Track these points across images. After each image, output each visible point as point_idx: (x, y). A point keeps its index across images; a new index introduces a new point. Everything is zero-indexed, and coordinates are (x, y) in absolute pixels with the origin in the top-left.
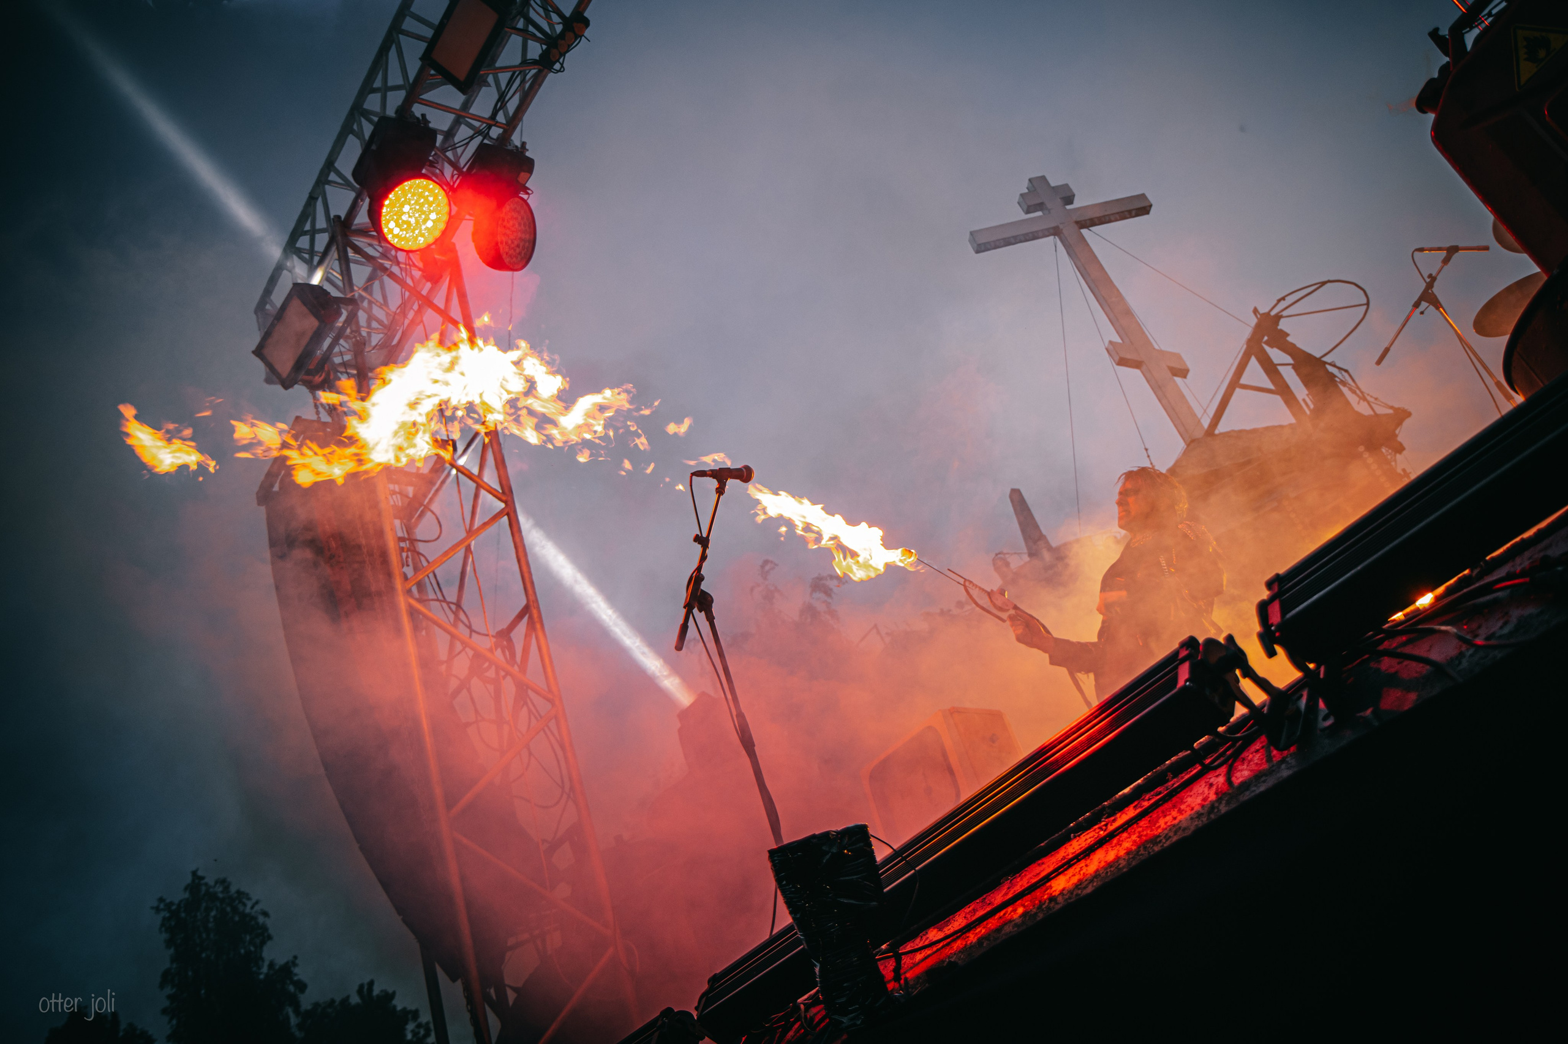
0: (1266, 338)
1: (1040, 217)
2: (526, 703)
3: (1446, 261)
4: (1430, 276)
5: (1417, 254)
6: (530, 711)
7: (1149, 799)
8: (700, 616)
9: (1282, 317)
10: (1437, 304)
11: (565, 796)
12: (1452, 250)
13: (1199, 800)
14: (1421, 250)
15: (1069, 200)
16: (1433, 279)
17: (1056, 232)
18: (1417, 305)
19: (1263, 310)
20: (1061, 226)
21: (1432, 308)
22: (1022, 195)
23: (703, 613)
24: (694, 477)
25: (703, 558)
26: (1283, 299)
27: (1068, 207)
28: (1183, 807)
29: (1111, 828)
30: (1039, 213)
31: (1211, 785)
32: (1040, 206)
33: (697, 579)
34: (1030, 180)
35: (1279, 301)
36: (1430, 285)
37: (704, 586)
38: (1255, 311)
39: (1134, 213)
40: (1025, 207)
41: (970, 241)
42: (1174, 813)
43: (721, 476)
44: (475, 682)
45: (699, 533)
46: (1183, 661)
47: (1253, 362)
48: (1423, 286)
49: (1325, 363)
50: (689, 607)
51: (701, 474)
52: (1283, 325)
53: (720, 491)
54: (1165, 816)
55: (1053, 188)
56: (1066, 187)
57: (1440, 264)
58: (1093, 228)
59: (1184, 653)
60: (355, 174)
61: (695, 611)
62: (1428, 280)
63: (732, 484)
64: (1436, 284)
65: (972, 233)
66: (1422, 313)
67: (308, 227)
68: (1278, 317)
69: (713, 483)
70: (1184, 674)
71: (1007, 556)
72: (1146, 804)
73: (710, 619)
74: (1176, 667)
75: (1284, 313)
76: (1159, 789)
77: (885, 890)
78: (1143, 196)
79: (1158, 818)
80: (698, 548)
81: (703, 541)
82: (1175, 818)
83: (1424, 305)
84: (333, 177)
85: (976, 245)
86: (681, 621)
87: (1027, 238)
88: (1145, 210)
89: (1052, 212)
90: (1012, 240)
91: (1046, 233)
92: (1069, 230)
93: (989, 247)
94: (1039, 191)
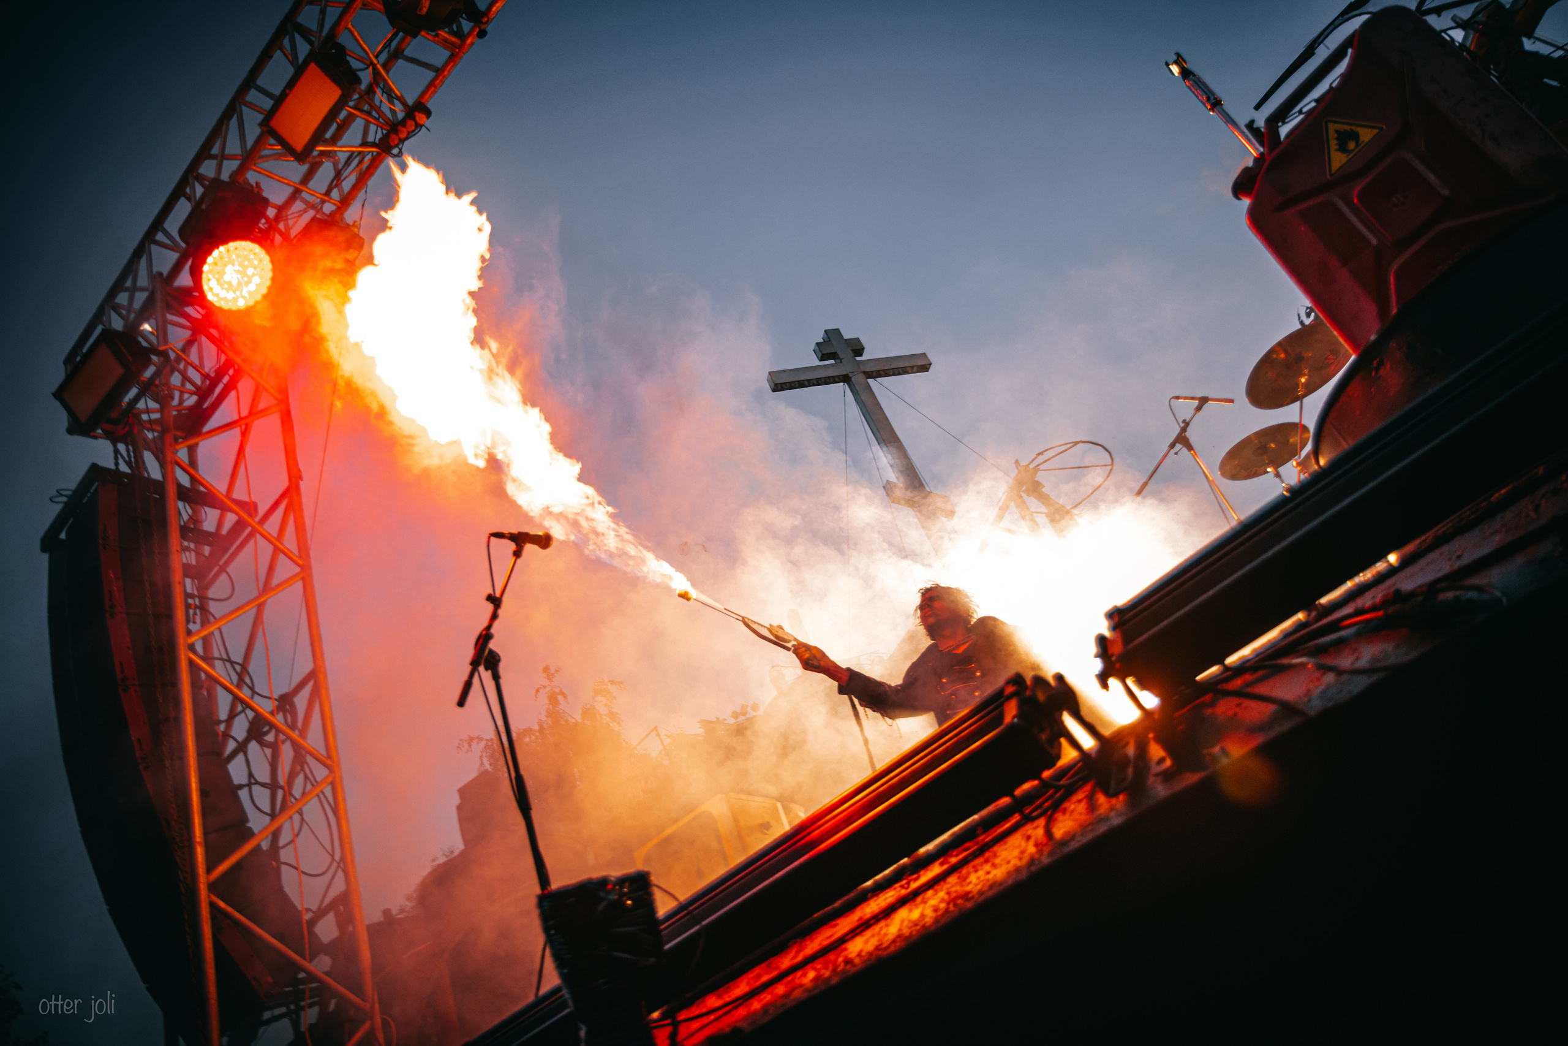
0: (1024, 487)
1: (832, 365)
2: (303, 770)
3: (1199, 409)
4: (1184, 421)
5: (1174, 401)
6: (306, 777)
7: (957, 855)
8: (486, 675)
9: (1039, 470)
10: (1190, 448)
11: (335, 865)
12: (1204, 400)
13: (1016, 853)
14: (1178, 398)
15: (859, 350)
16: (1187, 424)
17: (846, 379)
18: (1172, 446)
19: (1024, 462)
20: (851, 375)
21: (1185, 450)
22: (818, 344)
23: (490, 672)
24: (493, 539)
25: (494, 617)
27: (858, 359)
28: (997, 861)
29: (914, 885)
30: (832, 362)
31: (1028, 838)
32: (833, 356)
33: (485, 637)
34: (825, 331)
35: (1039, 454)
36: (1184, 430)
37: (492, 645)
38: (1017, 463)
39: (915, 369)
40: (820, 355)
41: (769, 380)
42: (987, 867)
43: (520, 540)
44: (253, 746)
45: (492, 592)
46: (1010, 697)
47: (1012, 508)
48: (1177, 430)
50: (475, 664)
51: (499, 535)
52: (1040, 477)
53: (517, 554)
54: (976, 871)
55: (846, 340)
56: (857, 341)
57: (1193, 412)
58: (878, 379)
59: (1010, 690)
60: (182, 232)
61: (481, 669)
62: (1182, 425)
63: (529, 548)
64: (1189, 429)
65: (771, 374)
66: (1176, 453)
67: (128, 284)
68: (1036, 469)
69: (512, 546)
70: (1011, 712)
72: (953, 860)
73: (496, 677)
74: (1002, 705)
75: (1041, 467)
76: (967, 845)
77: (667, 947)
78: (924, 355)
79: (969, 874)
80: (490, 607)
81: (495, 601)
82: (988, 873)
83: (1178, 446)
84: (160, 237)
85: (773, 384)
86: (465, 677)
87: (820, 382)
88: (925, 368)
89: (842, 360)
90: (806, 383)
91: (837, 379)
92: (857, 379)
93: (785, 387)
94: (833, 342)
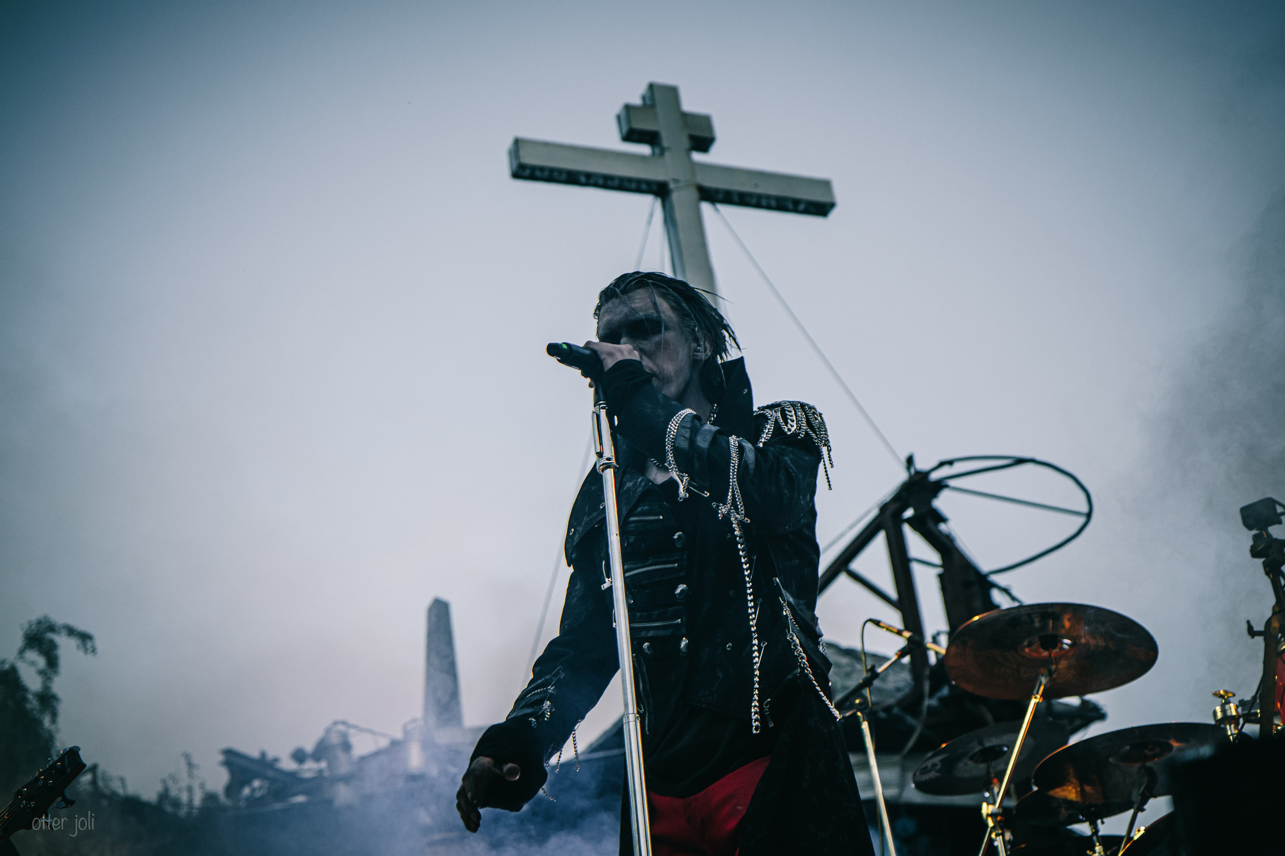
0: (909, 513)
1: (643, 158)
4: (873, 668)
9: (947, 486)
14: (877, 623)
15: (703, 143)
17: (660, 190)
19: (921, 465)
20: (672, 186)
22: (628, 108)
26: (950, 463)
27: (697, 157)
30: (644, 149)
32: (650, 138)
34: (651, 87)
35: (942, 464)
38: (910, 461)
39: (802, 207)
40: (625, 129)
41: (510, 153)
47: (880, 542)
49: (994, 585)
52: (943, 502)
55: (685, 116)
56: (705, 121)
58: (722, 207)
65: (517, 142)
68: (940, 485)
71: (352, 731)
75: (952, 483)
78: (826, 185)
85: (515, 166)
87: (610, 183)
88: (822, 209)
89: (667, 154)
90: (583, 179)
91: (644, 187)
92: (681, 197)
93: (538, 173)
94: (659, 110)
